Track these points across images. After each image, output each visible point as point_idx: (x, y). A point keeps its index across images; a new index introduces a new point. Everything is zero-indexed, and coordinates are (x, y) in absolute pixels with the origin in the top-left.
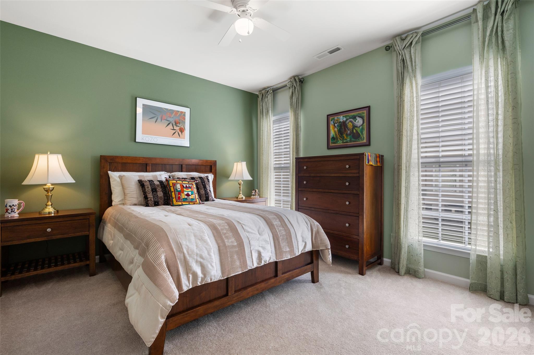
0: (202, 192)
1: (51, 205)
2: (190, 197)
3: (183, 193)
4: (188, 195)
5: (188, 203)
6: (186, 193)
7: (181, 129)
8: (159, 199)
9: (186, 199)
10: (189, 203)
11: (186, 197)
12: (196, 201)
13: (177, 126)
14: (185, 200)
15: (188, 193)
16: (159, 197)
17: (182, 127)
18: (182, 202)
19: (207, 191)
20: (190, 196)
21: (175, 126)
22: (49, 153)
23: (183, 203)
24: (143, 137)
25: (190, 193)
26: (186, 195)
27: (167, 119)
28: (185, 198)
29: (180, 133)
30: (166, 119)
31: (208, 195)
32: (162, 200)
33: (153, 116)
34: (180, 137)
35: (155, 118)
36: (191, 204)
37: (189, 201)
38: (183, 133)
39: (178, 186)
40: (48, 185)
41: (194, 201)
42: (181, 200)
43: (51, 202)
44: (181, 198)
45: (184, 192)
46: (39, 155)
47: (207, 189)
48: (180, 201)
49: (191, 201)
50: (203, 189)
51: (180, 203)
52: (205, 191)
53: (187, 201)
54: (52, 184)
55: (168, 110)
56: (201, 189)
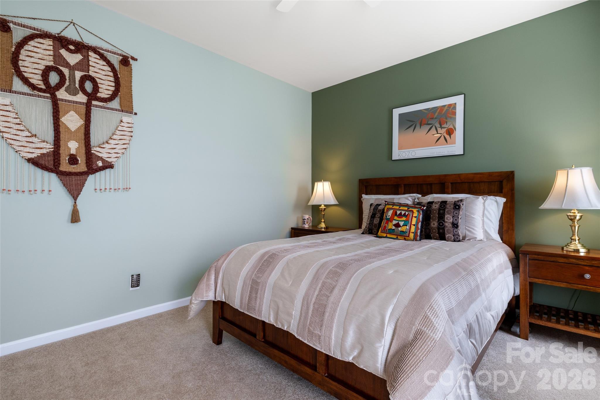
0: (434, 224)
1: (324, 222)
2: (400, 229)
3: (391, 222)
4: (397, 225)
5: (395, 237)
6: (394, 222)
7: (449, 131)
8: (373, 227)
9: (393, 230)
10: (397, 237)
11: (394, 228)
12: (408, 236)
13: (441, 128)
14: (391, 232)
15: (398, 222)
16: (374, 224)
17: (451, 127)
18: (387, 233)
19: (443, 224)
20: (400, 226)
21: (439, 129)
22: (323, 181)
23: (388, 236)
24: (399, 153)
25: (401, 223)
26: (394, 225)
27: (428, 123)
28: (391, 229)
29: (447, 137)
30: (426, 123)
31: (444, 230)
32: (376, 228)
33: (411, 124)
34: (447, 143)
35: (413, 127)
36: (399, 238)
37: (397, 234)
38: (451, 136)
39: (390, 213)
40: (322, 206)
41: (404, 235)
42: (386, 232)
43: (324, 219)
44: (386, 229)
45: (394, 221)
46: (317, 183)
47: (444, 221)
48: (384, 231)
49: (400, 234)
50: (437, 220)
51: (385, 235)
52: (439, 224)
53: (394, 233)
54: (325, 205)
55: (430, 109)
56: (434, 220)
